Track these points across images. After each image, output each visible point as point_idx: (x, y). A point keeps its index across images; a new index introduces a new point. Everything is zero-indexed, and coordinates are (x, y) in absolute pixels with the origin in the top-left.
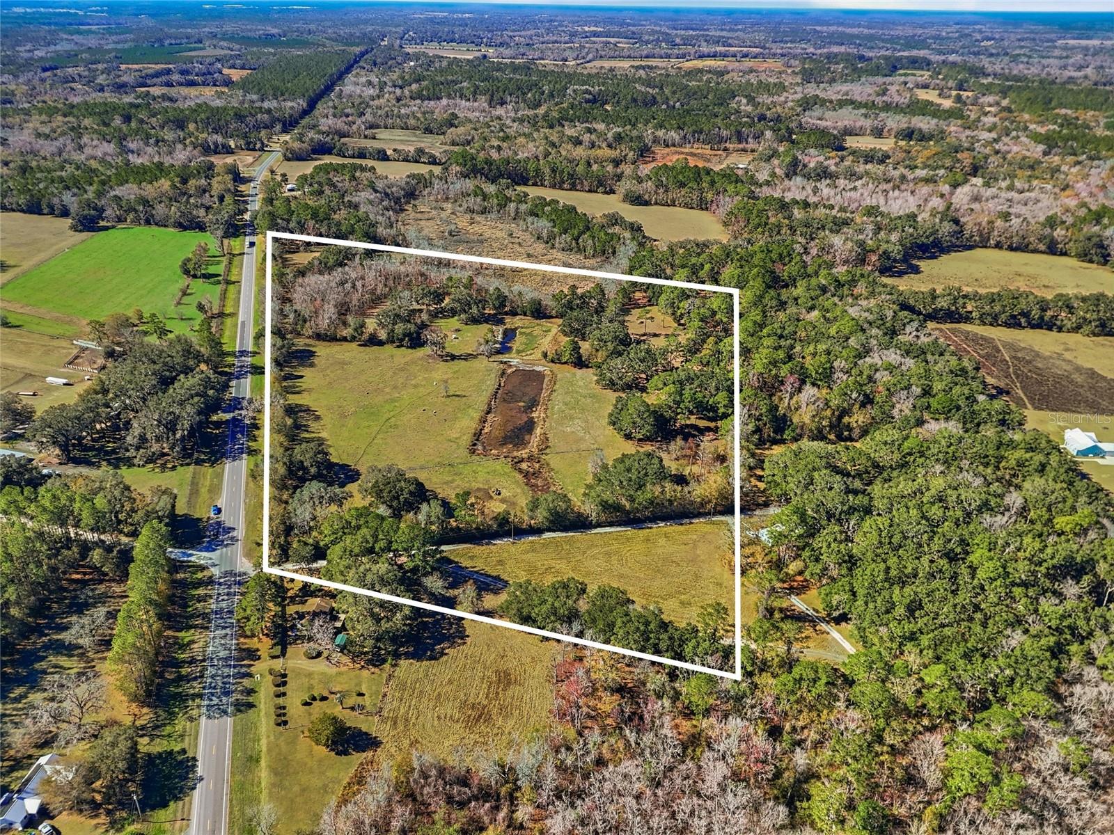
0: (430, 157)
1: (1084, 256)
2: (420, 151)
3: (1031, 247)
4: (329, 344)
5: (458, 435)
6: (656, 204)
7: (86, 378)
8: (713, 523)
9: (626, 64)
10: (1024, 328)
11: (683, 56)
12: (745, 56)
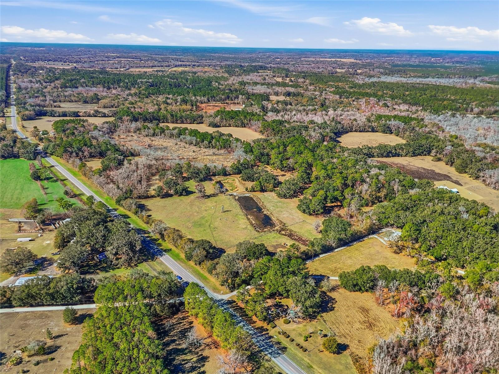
0: (103, 114)
1: (384, 132)
2: (97, 111)
3: (366, 130)
4: (146, 200)
5: (245, 226)
6: (223, 126)
7: (39, 235)
8: (371, 238)
9: (151, 70)
10: (391, 157)
11: (169, 66)
12: (194, 66)
